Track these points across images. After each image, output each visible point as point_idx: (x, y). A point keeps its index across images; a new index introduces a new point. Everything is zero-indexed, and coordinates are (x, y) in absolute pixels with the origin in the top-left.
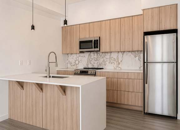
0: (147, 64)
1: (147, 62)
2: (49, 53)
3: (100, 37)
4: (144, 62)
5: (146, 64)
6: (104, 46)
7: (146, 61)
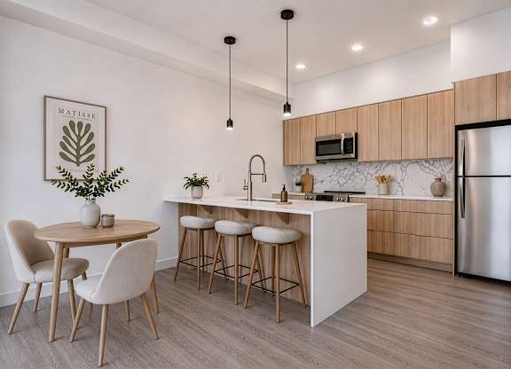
0: (464, 180)
1: (465, 176)
2: (252, 155)
3: (356, 134)
4: (457, 177)
5: (461, 180)
6: (366, 149)
7: (461, 173)
